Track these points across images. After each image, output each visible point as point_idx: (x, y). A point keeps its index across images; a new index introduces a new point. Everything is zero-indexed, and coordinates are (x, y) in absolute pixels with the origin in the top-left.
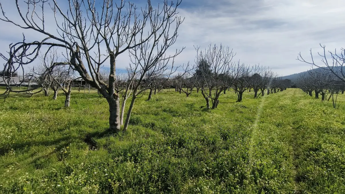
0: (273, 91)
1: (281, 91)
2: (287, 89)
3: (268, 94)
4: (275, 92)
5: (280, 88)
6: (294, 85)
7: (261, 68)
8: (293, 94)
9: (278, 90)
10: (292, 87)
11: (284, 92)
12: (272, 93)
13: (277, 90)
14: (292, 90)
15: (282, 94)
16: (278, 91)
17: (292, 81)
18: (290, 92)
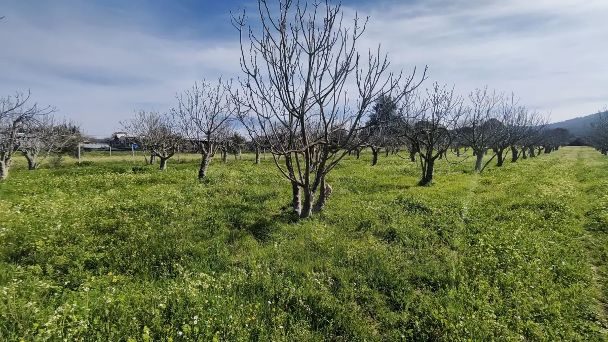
0: (526, 152)
1: (546, 152)
2: (560, 148)
3: (515, 159)
4: (532, 155)
5: (544, 146)
6: (575, 139)
7: (491, 97)
8: (576, 160)
9: (540, 150)
10: (572, 144)
11: (554, 154)
12: (524, 157)
13: (536, 151)
14: (571, 151)
15: (548, 161)
16: (539, 154)
17: (571, 132)
18: (568, 155)
